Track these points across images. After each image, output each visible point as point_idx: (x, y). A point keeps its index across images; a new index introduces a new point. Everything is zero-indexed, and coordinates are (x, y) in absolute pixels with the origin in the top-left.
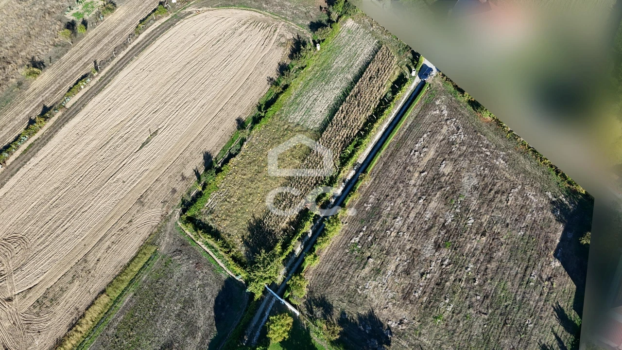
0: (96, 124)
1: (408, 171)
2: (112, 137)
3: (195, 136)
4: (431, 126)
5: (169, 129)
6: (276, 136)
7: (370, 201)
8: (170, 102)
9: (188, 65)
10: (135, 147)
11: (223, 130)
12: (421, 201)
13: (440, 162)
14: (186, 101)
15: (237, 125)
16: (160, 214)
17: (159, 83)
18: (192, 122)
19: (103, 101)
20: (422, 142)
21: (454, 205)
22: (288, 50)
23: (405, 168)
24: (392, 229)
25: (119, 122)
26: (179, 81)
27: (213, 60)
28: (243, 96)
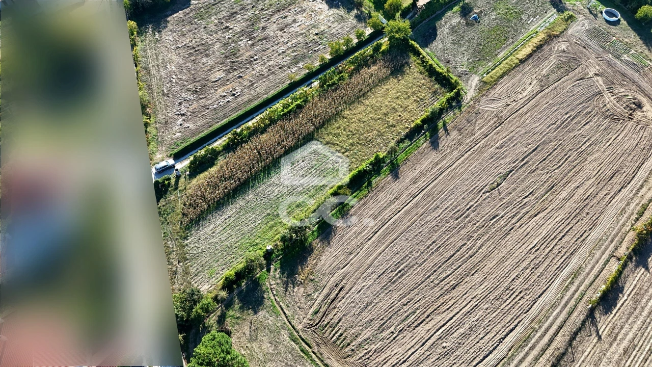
0: (568, 221)
2: (544, 198)
3: (447, 172)
4: (203, 113)
5: (478, 188)
6: (360, 147)
7: (296, 68)
8: (477, 225)
9: (453, 282)
10: (514, 177)
11: (415, 169)
12: (255, 57)
13: (219, 81)
14: (457, 221)
15: (399, 171)
16: (481, 103)
17: (495, 262)
18: (449, 189)
19: (568, 254)
20: (222, 101)
21: (233, 49)
22: (309, 266)
23: (253, 84)
24: (291, 46)
25: (539, 216)
26: (466, 256)
27: (418, 279)
28: (385, 208)
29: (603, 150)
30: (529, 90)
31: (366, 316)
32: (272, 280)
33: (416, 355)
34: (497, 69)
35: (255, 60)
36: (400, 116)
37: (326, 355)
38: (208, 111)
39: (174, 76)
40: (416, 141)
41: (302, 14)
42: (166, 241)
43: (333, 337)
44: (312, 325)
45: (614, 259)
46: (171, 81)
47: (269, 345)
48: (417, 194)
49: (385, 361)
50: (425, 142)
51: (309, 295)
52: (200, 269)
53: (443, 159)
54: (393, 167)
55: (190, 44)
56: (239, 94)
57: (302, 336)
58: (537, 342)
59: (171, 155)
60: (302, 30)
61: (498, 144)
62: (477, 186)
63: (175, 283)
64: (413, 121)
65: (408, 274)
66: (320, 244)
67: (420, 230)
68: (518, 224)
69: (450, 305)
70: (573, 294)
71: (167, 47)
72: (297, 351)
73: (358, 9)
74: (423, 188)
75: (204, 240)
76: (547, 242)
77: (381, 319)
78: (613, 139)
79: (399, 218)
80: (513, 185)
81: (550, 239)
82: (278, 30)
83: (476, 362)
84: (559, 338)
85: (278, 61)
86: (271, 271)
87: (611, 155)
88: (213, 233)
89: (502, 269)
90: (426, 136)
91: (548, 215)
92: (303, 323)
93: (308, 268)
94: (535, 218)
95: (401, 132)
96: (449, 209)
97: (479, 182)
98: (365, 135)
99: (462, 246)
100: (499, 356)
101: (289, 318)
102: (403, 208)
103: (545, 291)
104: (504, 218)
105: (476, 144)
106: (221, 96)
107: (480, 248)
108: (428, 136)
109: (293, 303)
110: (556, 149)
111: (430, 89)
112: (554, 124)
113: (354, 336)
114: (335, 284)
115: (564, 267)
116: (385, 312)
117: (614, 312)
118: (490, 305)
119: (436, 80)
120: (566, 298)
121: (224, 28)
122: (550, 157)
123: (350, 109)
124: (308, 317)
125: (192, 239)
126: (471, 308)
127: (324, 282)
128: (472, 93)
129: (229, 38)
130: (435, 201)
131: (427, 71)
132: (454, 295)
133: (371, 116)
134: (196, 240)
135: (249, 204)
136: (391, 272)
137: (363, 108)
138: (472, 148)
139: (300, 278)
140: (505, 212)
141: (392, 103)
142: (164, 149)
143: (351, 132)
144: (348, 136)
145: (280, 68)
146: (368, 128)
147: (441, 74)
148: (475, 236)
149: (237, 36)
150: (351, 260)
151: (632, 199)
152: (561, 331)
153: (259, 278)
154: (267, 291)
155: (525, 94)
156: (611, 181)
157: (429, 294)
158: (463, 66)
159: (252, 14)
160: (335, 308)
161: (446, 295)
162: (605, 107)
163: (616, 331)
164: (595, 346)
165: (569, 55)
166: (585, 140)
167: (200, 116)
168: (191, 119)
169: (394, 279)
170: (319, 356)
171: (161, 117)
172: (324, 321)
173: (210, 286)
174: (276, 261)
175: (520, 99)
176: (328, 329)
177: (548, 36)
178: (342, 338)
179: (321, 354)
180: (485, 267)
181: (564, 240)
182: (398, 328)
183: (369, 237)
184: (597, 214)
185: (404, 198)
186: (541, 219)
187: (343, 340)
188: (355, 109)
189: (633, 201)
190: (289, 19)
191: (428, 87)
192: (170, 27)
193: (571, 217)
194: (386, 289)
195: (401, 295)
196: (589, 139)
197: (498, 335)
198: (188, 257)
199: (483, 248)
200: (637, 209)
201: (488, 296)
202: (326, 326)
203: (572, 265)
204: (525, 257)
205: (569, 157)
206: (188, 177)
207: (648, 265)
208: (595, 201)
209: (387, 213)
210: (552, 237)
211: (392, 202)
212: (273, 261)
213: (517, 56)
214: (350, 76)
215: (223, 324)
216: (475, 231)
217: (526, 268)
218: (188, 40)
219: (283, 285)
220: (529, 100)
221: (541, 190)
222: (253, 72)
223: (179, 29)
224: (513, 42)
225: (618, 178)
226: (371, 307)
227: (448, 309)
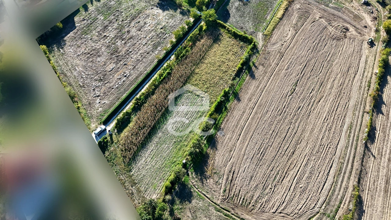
0: (336, 100)
1: (133, 66)
2: (320, 91)
3: (265, 90)
4: (111, 92)
5: (285, 94)
6: (212, 88)
7: (157, 51)
8: (292, 115)
9: (292, 150)
10: (301, 83)
11: (248, 93)
12: (130, 50)
13: (113, 70)
14: (281, 116)
15: (239, 96)
16: (268, 47)
17: (309, 133)
18: (270, 99)
19: (343, 117)
20: (120, 81)
21: (114, 49)
22: (211, 165)
23: (135, 67)
24: (149, 39)
25: (321, 101)
26: (293, 134)
27: (273, 154)
28: (240, 120)
29: (338, 57)
30: (290, 34)
31: (253, 184)
32: (192, 180)
33: (288, 197)
34: (269, 26)
35: (131, 52)
36: (228, 65)
37: (240, 213)
38: (113, 90)
39: (83, 74)
40: (242, 77)
41: (148, 18)
42: (119, 176)
43: (239, 202)
44: (225, 199)
45: (365, 114)
46: (82, 77)
47: (205, 218)
48: (254, 106)
49: (273, 206)
50: (247, 76)
51: (217, 182)
52: (147, 187)
53: (260, 83)
54: (235, 95)
55: (85, 51)
56: (128, 75)
57: (222, 207)
58: (346, 169)
59: (101, 122)
60: (152, 27)
61: (285, 67)
62: (284, 94)
63: (134, 200)
64: (236, 66)
65: (266, 153)
66: (211, 151)
67: (264, 127)
68: (313, 108)
69: (295, 163)
70: (353, 138)
71: (71, 57)
72: (223, 216)
73: (180, 9)
74: (256, 102)
75: (142, 169)
76: (330, 114)
77: (262, 183)
78: (341, 50)
79: (249, 123)
80: (302, 88)
81: (331, 112)
82: (137, 31)
83: (320, 190)
84: (355, 164)
85: (144, 49)
86: (190, 175)
87: (343, 59)
88: (146, 163)
89: (314, 135)
90: (246, 73)
91: (325, 99)
92: (220, 199)
93: (211, 167)
94: (319, 103)
95: (232, 74)
96: (274, 110)
97: (284, 91)
98: (212, 81)
99: (289, 129)
100: (330, 183)
101: (211, 199)
102: (249, 117)
103: (339, 140)
104: (304, 107)
105: (274, 70)
106: (118, 79)
107: (298, 127)
108: (247, 72)
109: (209, 190)
110: (316, 63)
111: (238, 46)
112: (309, 49)
113: (251, 197)
114: (229, 171)
115: (343, 125)
116: (263, 178)
117: (376, 141)
118: (315, 156)
119: (240, 40)
120: (351, 141)
121: (103, 37)
122: (314, 68)
123: (199, 68)
124: (221, 195)
125: (134, 170)
126: (306, 161)
127: (222, 172)
128: (261, 43)
129: (109, 42)
130: (265, 108)
131: (233, 36)
132: (295, 157)
133: (212, 69)
134: (137, 170)
135: (161, 139)
136: (257, 154)
137: (205, 65)
138: (273, 73)
139: (208, 173)
140: (303, 104)
141: (221, 59)
142: (94, 120)
143: (204, 81)
144: (203, 83)
145: (148, 53)
146: (213, 76)
147: (242, 35)
148: (293, 121)
149: (114, 40)
150: (232, 154)
151: (362, 79)
152: (355, 159)
153: (184, 181)
154: (192, 187)
155: (289, 36)
156: (349, 73)
157: (282, 160)
158: (250, 28)
159: (118, 24)
160: (234, 185)
161: (291, 158)
162: (331, 34)
163: (381, 151)
164: (374, 162)
165: (303, 10)
166: (328, 54)
167: (109, 94)
168: (104, 97)
169: (260, 158)
170: (236, 215)
171: (85, 101)
172: (231, 194)
173: (157, 195)
174: (190, 168)
175: (288, 40)
176: (235, 198)
177: (289, 2)
178: (245, 201)
179: (237, 214)
180: (305, 137)
181: (338, 110)
182: (273, 185)
183: (237, 139)
184: (348, 92)
185: (248, 111)
186: (322, 102)
187: (246, 202)
188: (201, 67)
189: (363, 80)
190: (142, 23)
191: (237, 45)
192: (68, 44)
193: (337, 97)
194: (258, 165)
195: (267, 166)
196: (330, 53)
197: (325, 172)
198: (136, 182)
199: (300, 126)
200: (366, 84)
201: (312, 152)
202: (233, 197)
203: (347, 123)
204: (323, 125)
205: (324, 65)
206: (117, 134)
207: (382, 112)
208: (345, 85)
209: (242, 122)
210: (332, 111)
211: (242, 115)
212: (189, 168)
213: (277, 16)
214: (191, 48)
215: (173, 215)
216: (292, 119)
217: (325, 131)
218: (83, 49)
219: (200, 181)
220: (292, 39)
221: (317, 87)
222: (132, 60)
223: (74, 44)
224: (272, 9)
225: (351, 70)
226: (254, 178)
227: (295, 166)
